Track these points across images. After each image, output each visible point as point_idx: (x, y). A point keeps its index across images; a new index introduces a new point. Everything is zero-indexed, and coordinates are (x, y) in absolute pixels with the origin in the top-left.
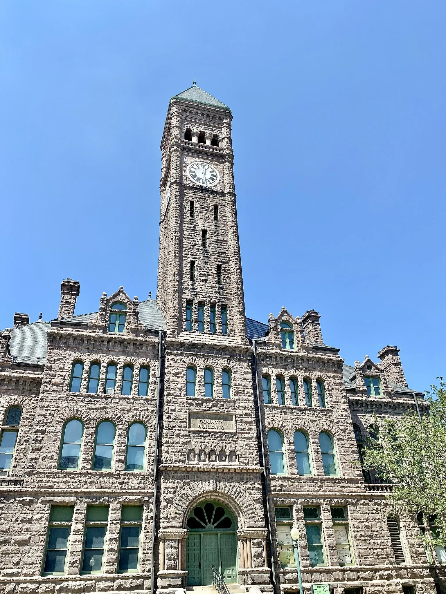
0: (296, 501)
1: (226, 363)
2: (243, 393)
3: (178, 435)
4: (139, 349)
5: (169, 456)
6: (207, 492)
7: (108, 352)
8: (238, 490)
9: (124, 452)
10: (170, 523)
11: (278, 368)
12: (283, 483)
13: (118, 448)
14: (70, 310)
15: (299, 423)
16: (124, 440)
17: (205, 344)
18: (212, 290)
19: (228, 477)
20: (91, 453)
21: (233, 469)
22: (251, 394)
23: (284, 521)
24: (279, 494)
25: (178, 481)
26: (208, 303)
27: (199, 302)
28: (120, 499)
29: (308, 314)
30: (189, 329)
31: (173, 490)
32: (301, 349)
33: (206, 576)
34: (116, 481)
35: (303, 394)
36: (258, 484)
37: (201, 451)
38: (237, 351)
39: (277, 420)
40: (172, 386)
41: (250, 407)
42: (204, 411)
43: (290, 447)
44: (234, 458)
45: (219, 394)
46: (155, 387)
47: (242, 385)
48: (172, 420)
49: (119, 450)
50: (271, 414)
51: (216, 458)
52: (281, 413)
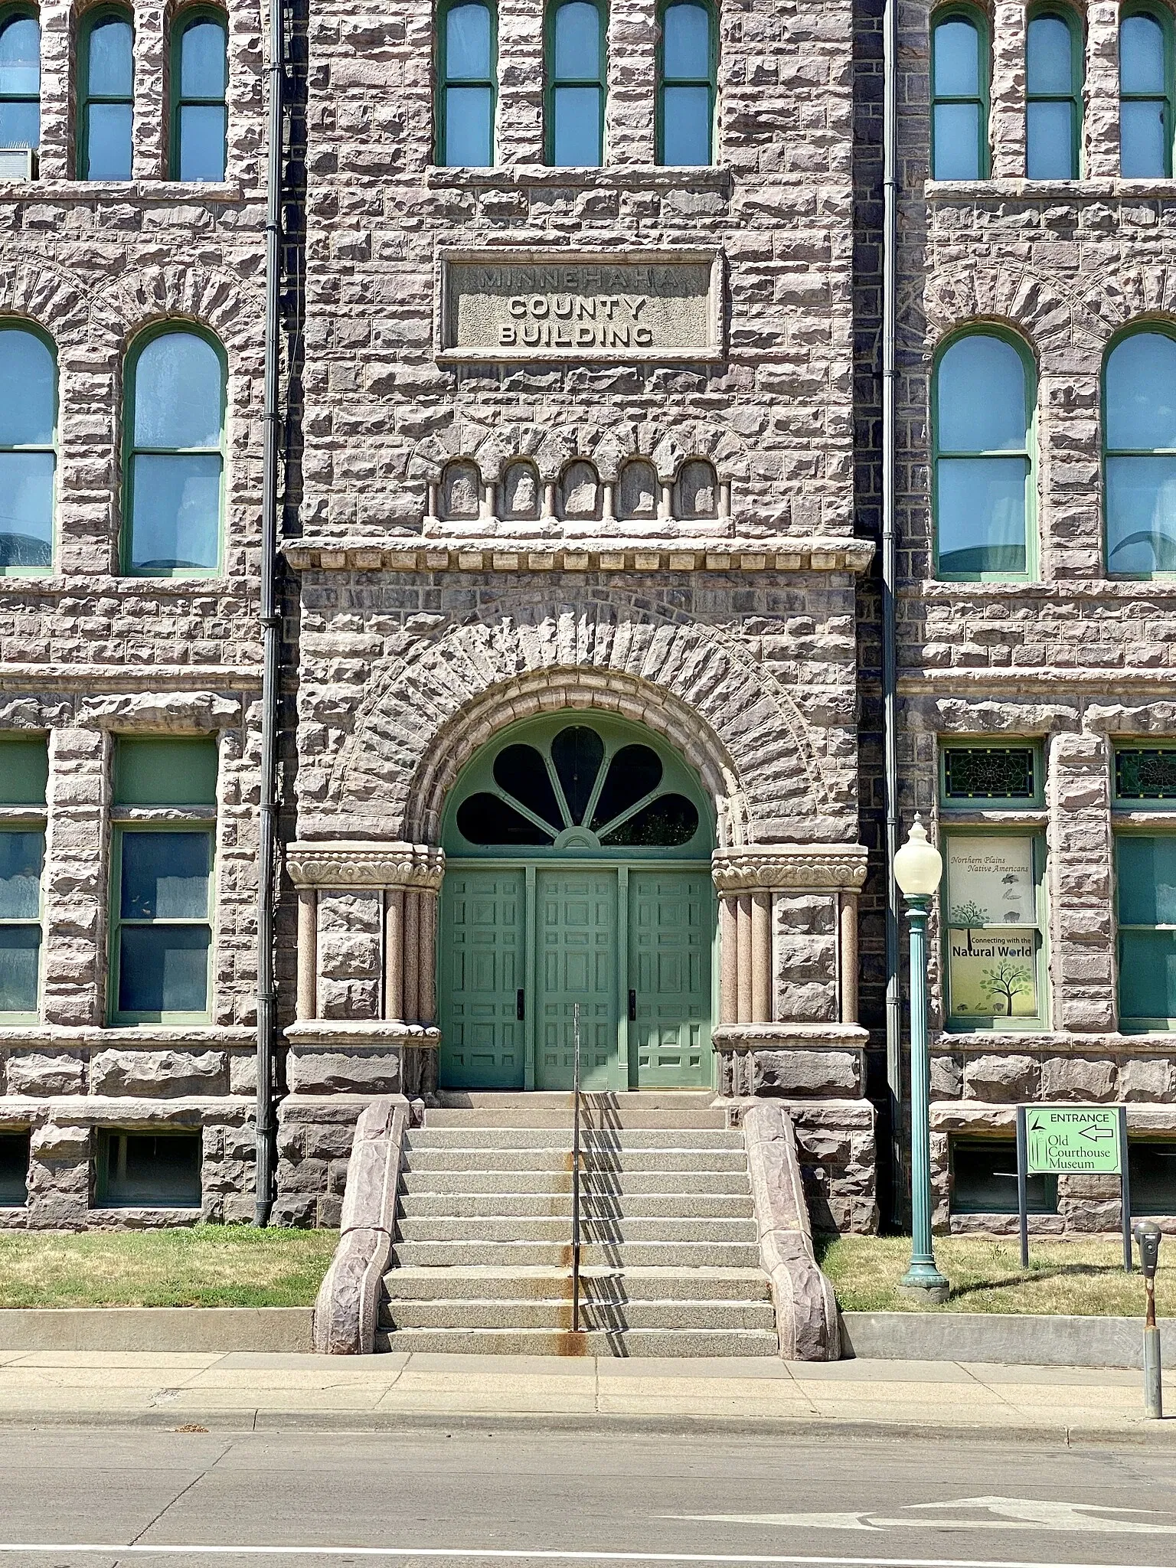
0: (1071, 712)
2: (784, 128)
3: (384, 387)
5: (333, 498)
6: (538, 674)
8: (715, 663)
9: (104, 479)
10: (343, 816)
12: (997, 624)
13: (71, 463)
15: (1151, 286)
19: (660, 595)
21: (690, 552)
22: (837, 125)
23: (987, 814)
24: (965, 681)
25: (382, 618)
28: (95, 706)
31: (355, 664)
33: (551, 1051)
34: (69, 622)
36: (834, 629)
37: (512, 468)
39: (1004, 276)
40: (347, 113)
41: (820, 206)
42: (534, 248)
43: (1068, 423)
44: (702, 499)
45: (633, 140)
46: (258, 129)
47: (781, 79)
48: (346, 310)
49: (78, 471)
50: (964, 238)
51: (599, 499)
52: (1032, 233)
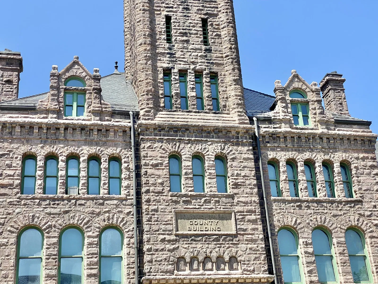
1: (220, 148)
2: (243, 185)
3: (163, 240)
4: (106, 136)
5: (153, 267)
7: (66, 143)
9: (96, 264)
11: (288, 151)
13: (88, 260)
14: (13, 92)
15: (319, 219)
16: (95, 250)
17: (192, 126)
18: (196, 54)
20: (55, 267)
21: (235, 278)
22: (254, 185)
26: (192, 72)
27: (180, 70)
29: (327, 78)
30: (169, 107)
32: (319, 124)
35: (322, 182)
37: (193, 259)
38: (233, 133)
39: (289, 217)
40: (152, 181)
41: (253, 202)
42: (194, 210)
43: (307, 249)
44: (235, 266)
45: (213, 187)
46: (130, 184)
47: (242, 175)
48: (154, 223)
49: (90, 262)
50: (280, 209)
51: (212, 266)
52: (294, 208)
